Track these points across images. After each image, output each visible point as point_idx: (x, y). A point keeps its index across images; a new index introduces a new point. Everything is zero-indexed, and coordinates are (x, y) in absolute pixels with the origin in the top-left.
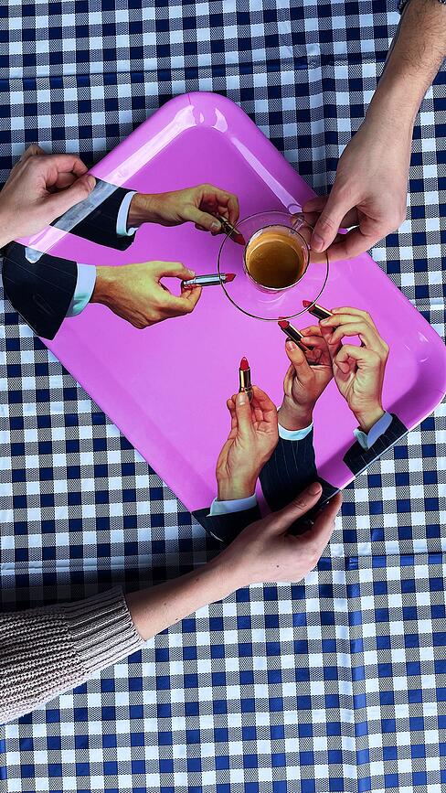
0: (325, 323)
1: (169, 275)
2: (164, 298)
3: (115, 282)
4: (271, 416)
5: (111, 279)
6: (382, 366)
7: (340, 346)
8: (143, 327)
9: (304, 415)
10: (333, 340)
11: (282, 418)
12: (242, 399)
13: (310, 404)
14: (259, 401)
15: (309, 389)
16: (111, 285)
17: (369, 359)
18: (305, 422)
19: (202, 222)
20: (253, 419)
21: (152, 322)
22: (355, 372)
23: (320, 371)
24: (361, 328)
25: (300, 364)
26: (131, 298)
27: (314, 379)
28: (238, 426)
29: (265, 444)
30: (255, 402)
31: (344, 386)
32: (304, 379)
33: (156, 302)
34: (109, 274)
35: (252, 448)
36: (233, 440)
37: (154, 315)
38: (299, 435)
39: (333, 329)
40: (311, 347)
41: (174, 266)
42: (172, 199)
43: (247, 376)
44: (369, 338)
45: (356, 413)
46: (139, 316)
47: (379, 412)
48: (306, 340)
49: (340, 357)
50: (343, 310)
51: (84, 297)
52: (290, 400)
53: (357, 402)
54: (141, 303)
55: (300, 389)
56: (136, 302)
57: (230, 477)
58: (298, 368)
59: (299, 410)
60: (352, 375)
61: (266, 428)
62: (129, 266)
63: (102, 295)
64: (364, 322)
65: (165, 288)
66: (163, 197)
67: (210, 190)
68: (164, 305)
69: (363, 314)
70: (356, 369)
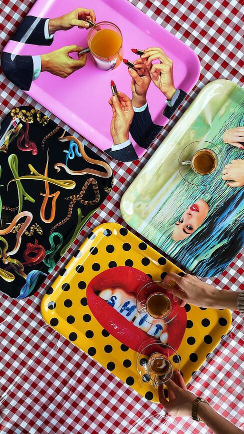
0: (143, 56)
1: (72, 51)
2: (71, 62)
3: (49, 60)
4: (128, 103)
5: (47, 59)
6: (171, 70)
7: (152, 65)
8: (66, 77)
9: (143, 99)
10: (148, 64)
11: (134, 103)
12: (115, 99)
13: (145, 94)
14: (122, 98)
15: (143, 87)
16: (48, 62)
17: (165, 68)
18: (144, 102)
19: (81, 25)
20: (121, 107)
21: (69, 74)
22: (161, 75)
23: (145, 79)
24: (158, 55)
25: (136, 78)
26: (58, 66)
27: (143, 83)
28: (115, 111)
29: (129, 116)
30: (121, 99)
31: (157, 83)
32: (139, 83)
33: (69, 65)
34: (46, 57)
35: (124, 119)
36: (115, 117)
37: (69, 71)
38: (143, 109)
39: (147, 58)
40: (139, 69)
41: (73, 47)
42: (66, 18)
43: (115, 88)
44: (163, 59)
45: (164, 93)
46: (63, 73)
47: (174, 90)
48: (137, 66)
49: (153, 70)
50: (149, 49)
51: (38, 70)
52: (135, 94)
53: (164, 89)
54: (62, 66)
55: (138, 88)
56: (60, 67)
57: (117, 134)
58: (136, 79)
59: (140, 98)
60: (159, 77)
61: (128, 109)
62: (54, 52)
63: (45, 68)
64: (160, 52)
65: (71, 58)
66: (62, 18)
67: (81, 10)
68: (72, 65)
69: (158, 49)
70: (161, 73)
